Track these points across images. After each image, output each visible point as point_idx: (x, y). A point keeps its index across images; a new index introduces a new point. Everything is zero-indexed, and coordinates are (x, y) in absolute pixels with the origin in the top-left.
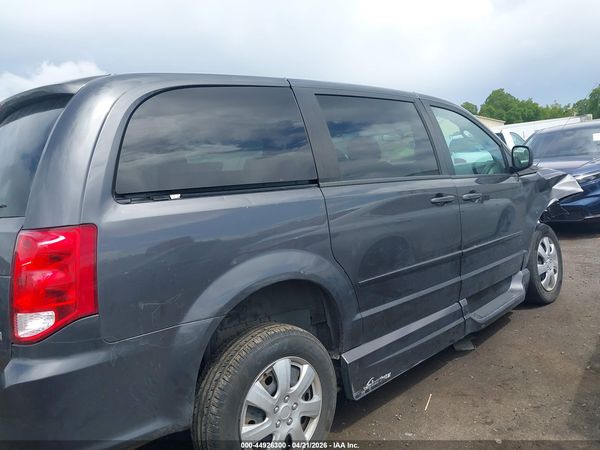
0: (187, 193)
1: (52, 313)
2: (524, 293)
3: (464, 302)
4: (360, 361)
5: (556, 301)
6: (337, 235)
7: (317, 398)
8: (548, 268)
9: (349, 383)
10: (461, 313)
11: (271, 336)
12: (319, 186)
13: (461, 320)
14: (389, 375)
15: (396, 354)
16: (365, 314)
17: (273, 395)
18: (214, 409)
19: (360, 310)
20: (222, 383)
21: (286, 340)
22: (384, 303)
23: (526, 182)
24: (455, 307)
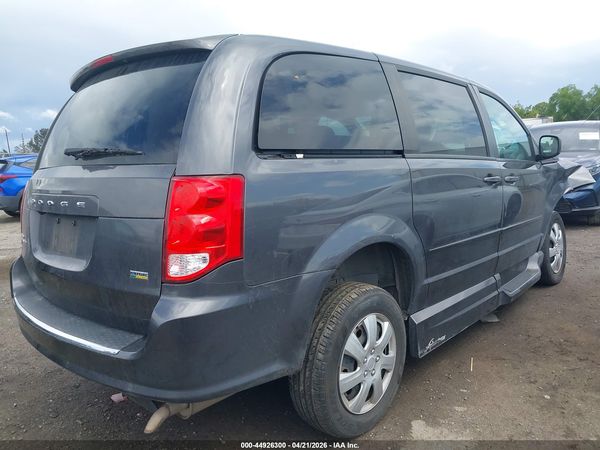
0: (309, 153)
1: (207, 255)
2: (539, 273)
3: (497, 276)
4: (425, 323)
5: (562, 282)
6: (417, 204)
7: (392, 353)
8: (556, 252)
9: (416, 342)
10: (496, 286)
11: (364, 293)
12: (404, 157)
13: (496, 293)
14: (444, 337)
15: (452, 318)
16: (431, 280)
17: (364, 345)
18: (320, 356)
19: (427, 277)
20: (327, 332)
21: (376, 298)
22: (444, 271)
23: (548, 170)
24: (492, 280)
